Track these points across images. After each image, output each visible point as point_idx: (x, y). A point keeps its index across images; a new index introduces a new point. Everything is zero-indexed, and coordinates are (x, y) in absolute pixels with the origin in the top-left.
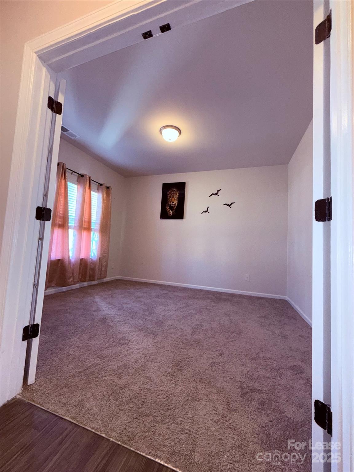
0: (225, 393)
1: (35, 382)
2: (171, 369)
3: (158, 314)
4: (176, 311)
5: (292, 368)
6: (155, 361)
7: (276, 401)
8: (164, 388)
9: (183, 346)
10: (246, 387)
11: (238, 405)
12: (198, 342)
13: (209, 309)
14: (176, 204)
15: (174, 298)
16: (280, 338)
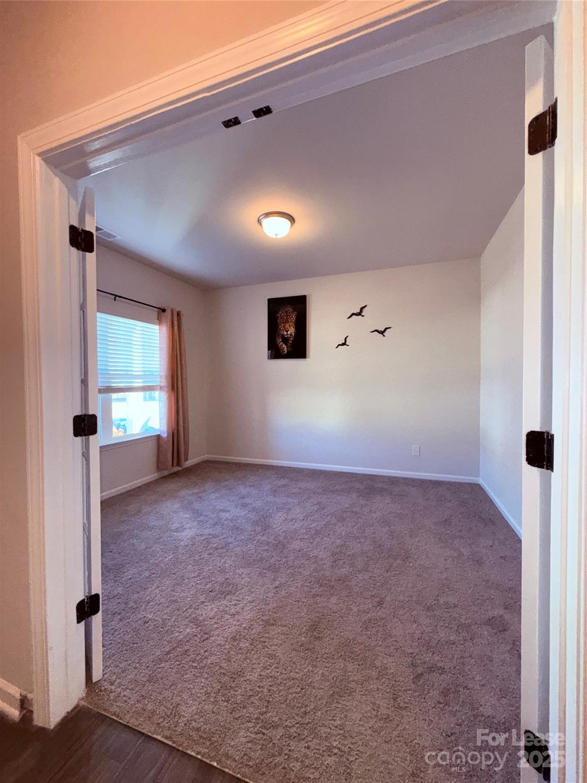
0: (389, 677)
1: (103, 675)
2: (305, 637)
3: (276, 528)
4: (304, 520)
5: (490, 622)
6: (279, 624)
7: (466, 687)
8: (297, 673)
9: (320, 590)
10: (421, 664)
11: (409, 698)
12: (342, 580)
13: (356, 513)
14: (293, 335)
15: (300, 493)
16: (471, 563)
